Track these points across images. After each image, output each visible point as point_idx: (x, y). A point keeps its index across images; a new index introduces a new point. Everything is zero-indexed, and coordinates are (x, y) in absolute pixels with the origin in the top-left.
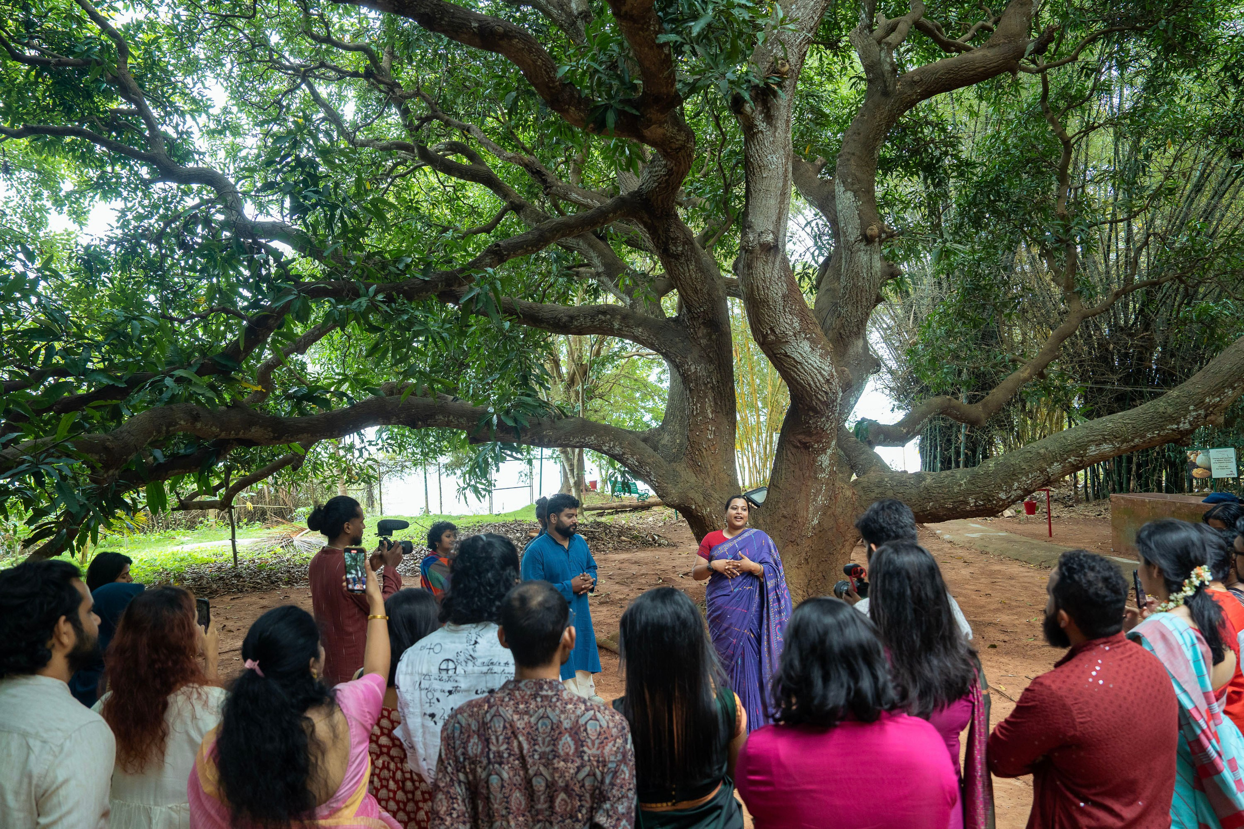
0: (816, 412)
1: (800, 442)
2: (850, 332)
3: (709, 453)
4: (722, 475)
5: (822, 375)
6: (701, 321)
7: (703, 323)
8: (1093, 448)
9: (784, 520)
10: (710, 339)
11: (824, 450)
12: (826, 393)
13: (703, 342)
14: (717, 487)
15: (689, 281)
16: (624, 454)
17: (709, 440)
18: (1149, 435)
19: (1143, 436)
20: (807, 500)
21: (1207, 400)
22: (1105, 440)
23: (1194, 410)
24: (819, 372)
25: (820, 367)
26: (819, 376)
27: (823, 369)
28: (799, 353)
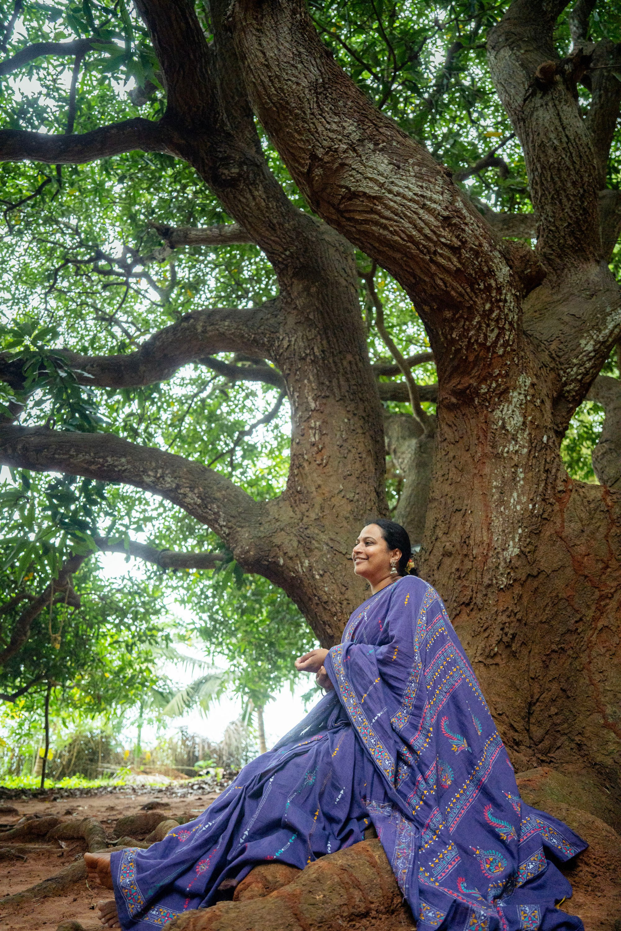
0: (455, 306)
1: (454, 393)
3: (314, 465)
4: (336, 501)
5: (430, 211)
6: (290, 273)
7: (295, 275)
9: (447, 561)
10: (309, 294)
11: (503, 394)
12: (455, 250)
13: (299, 302)
14: (326, 522)
15: (256, 213)
16: (178, 487)
17: (313, 445)
20: (486, 506)
24: (424, 206)
25: (422, 196)
26: (421, 211)
27: (431, 199)
28: (371, 179)
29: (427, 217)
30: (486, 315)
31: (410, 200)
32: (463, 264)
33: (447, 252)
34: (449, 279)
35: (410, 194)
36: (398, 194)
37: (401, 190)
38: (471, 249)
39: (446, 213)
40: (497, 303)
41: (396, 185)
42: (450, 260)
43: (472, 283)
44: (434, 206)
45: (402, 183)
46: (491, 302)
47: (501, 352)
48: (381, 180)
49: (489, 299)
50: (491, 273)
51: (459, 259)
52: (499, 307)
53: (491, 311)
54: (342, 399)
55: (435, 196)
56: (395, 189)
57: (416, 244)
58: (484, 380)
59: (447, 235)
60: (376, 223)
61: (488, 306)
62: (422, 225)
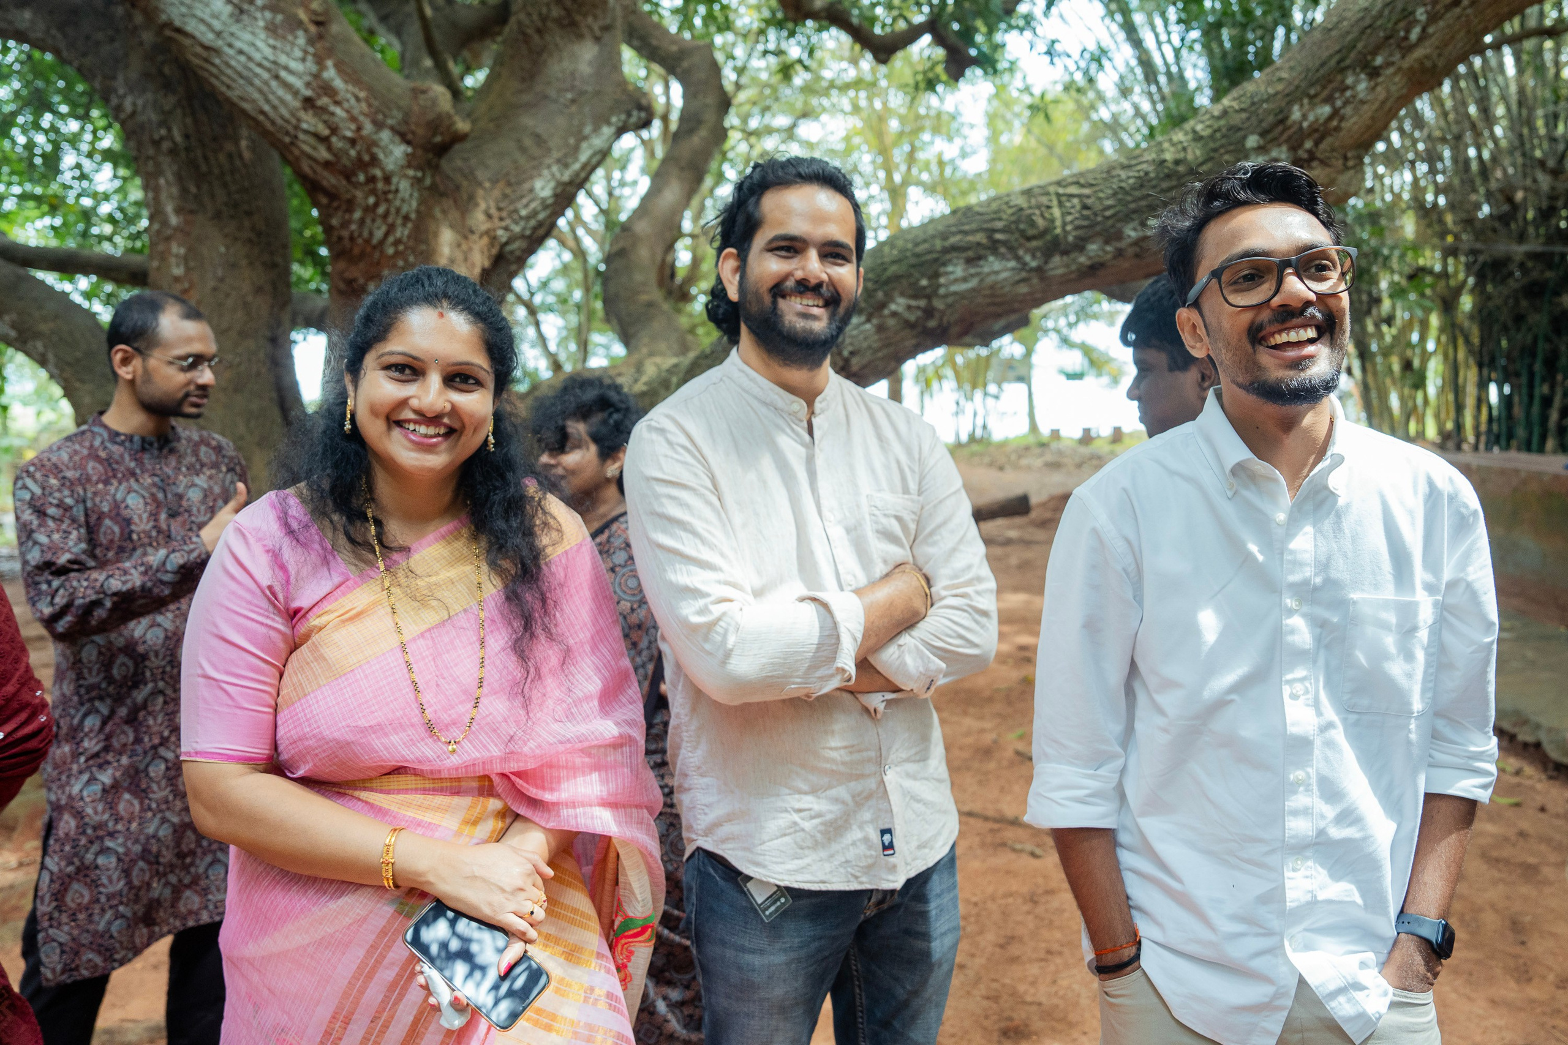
2: (544, 19)
5: (286, 85)
8: (957, 269)
18: (1131, 232)
19: (1112, 236)
21: (1296, 114)
22: (993, 246)
23: (1261, 149)
24: (277, 77)
25: (275, 63)
26: (274, 84)
27: (286, 68)
28: (202, 21)
29: (281, 92)
30: (370, 210)
31: (260, 65)
32: (335, 155)
33: (312, 140)
34: (319, 169)
35: (257, 56)
36: (241, 52)
37: (245, 48)
38: (345, 138)
39: (308, 93)
40: (384, 197)
41: (238, 38)
42: (315, 148)
43: (348, 175)
44: (291, 79)
45: (247, 36)
46: (376, 196)
47: (390, 251)
48: (217, 25)
49: (373, 192)
50: (374, 161)
51: (329, 148)
52: (387, 200)
53: (376, 205)
54: (218, 216)
55: (294, 65)
56: (238, 44)
57: (273, 123)
58: (371, 278)
59: (309, 121)
60: (217, 77)
61: (371, 200)
62: (276, 102)
